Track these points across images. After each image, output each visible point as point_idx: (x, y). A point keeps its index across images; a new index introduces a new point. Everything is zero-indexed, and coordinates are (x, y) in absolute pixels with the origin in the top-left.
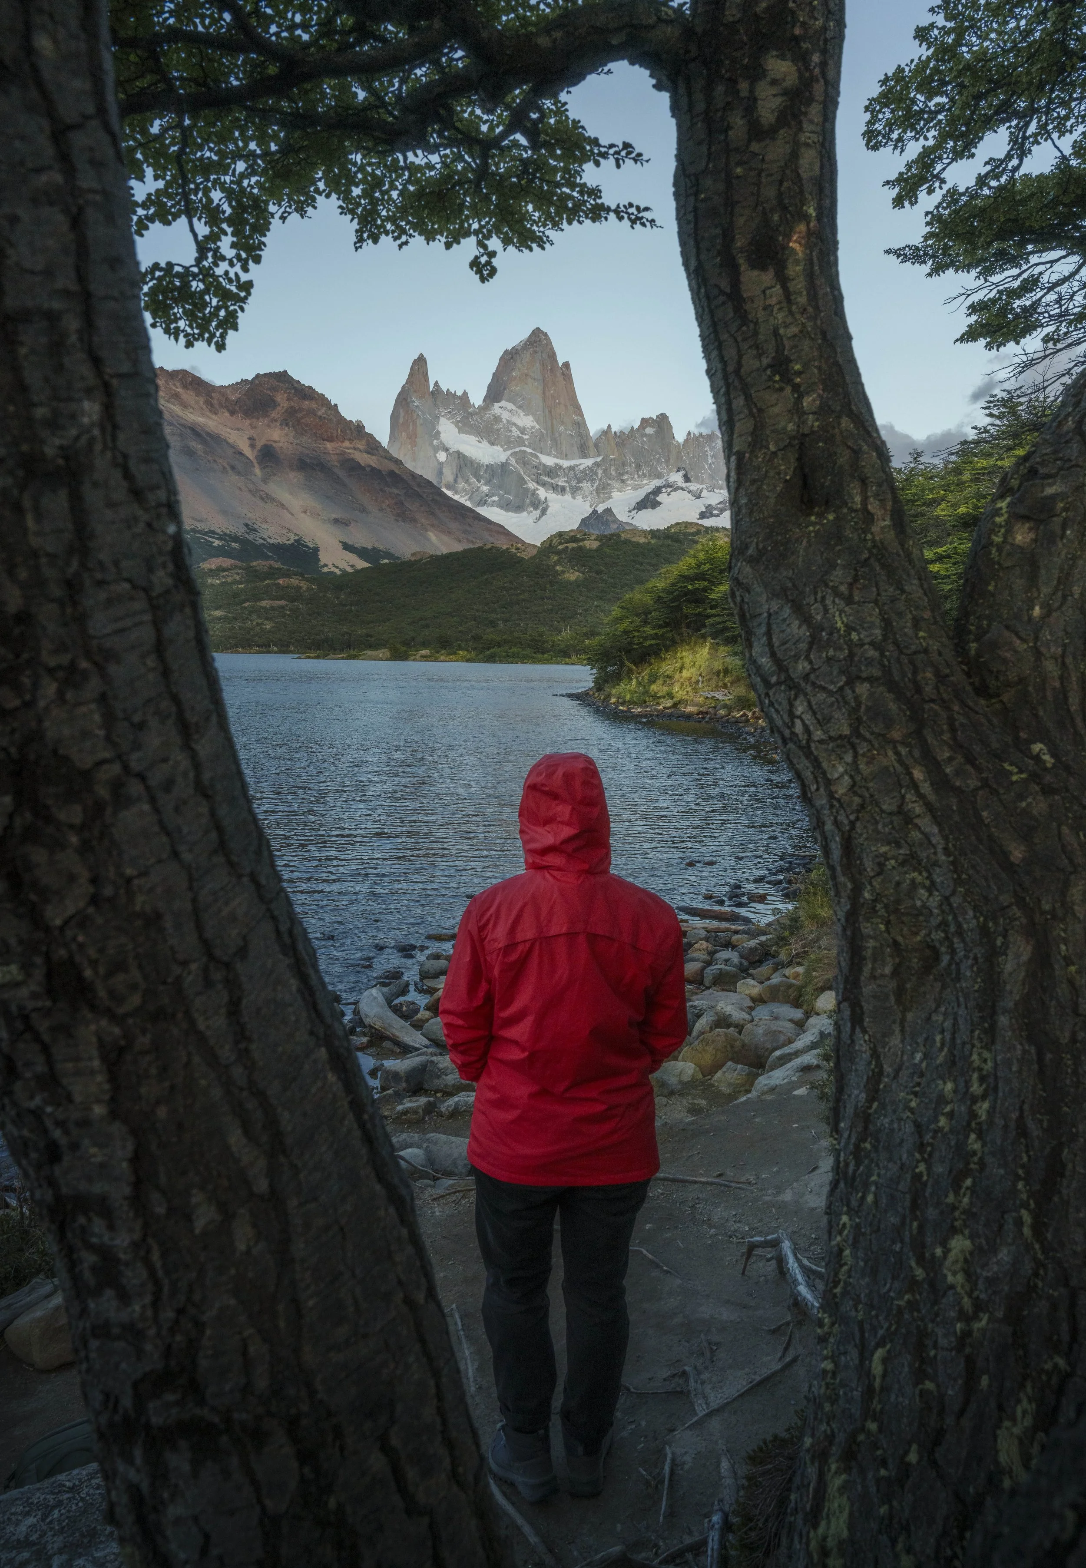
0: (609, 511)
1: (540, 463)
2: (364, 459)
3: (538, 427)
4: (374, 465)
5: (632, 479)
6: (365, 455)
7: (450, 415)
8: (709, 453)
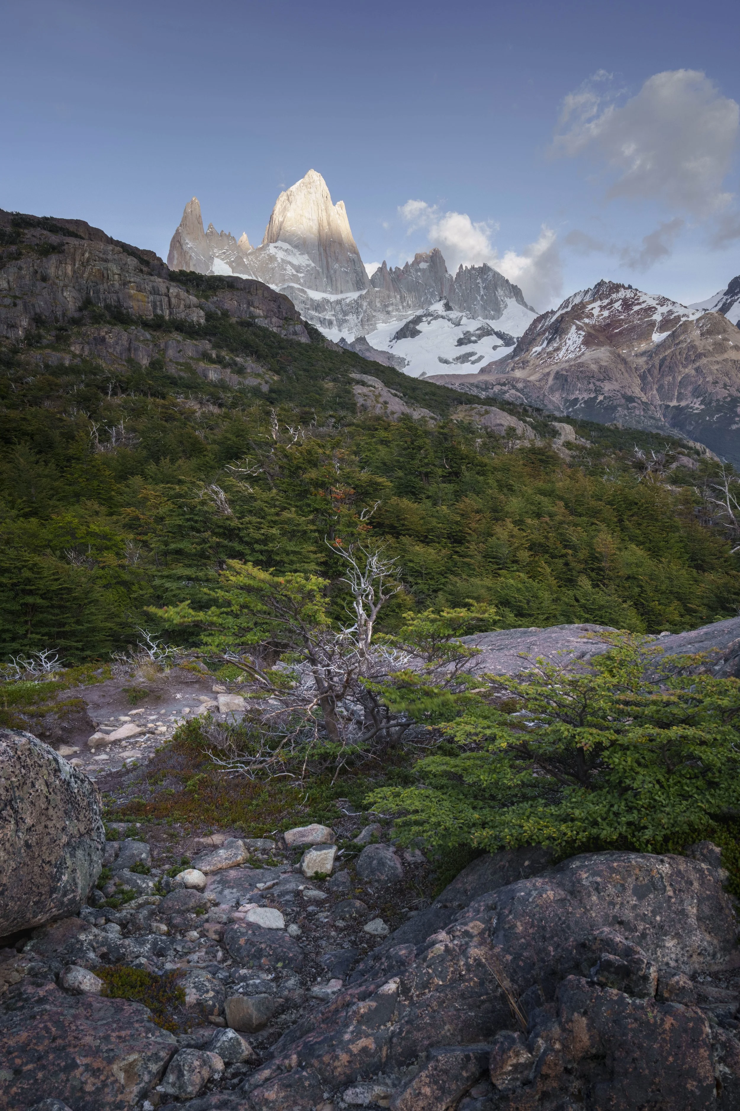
0: (362, 340)
1: (308, 298)
3: (313, 265)
5: (398, 310)
7: (225, 256)
8: (481, 285)
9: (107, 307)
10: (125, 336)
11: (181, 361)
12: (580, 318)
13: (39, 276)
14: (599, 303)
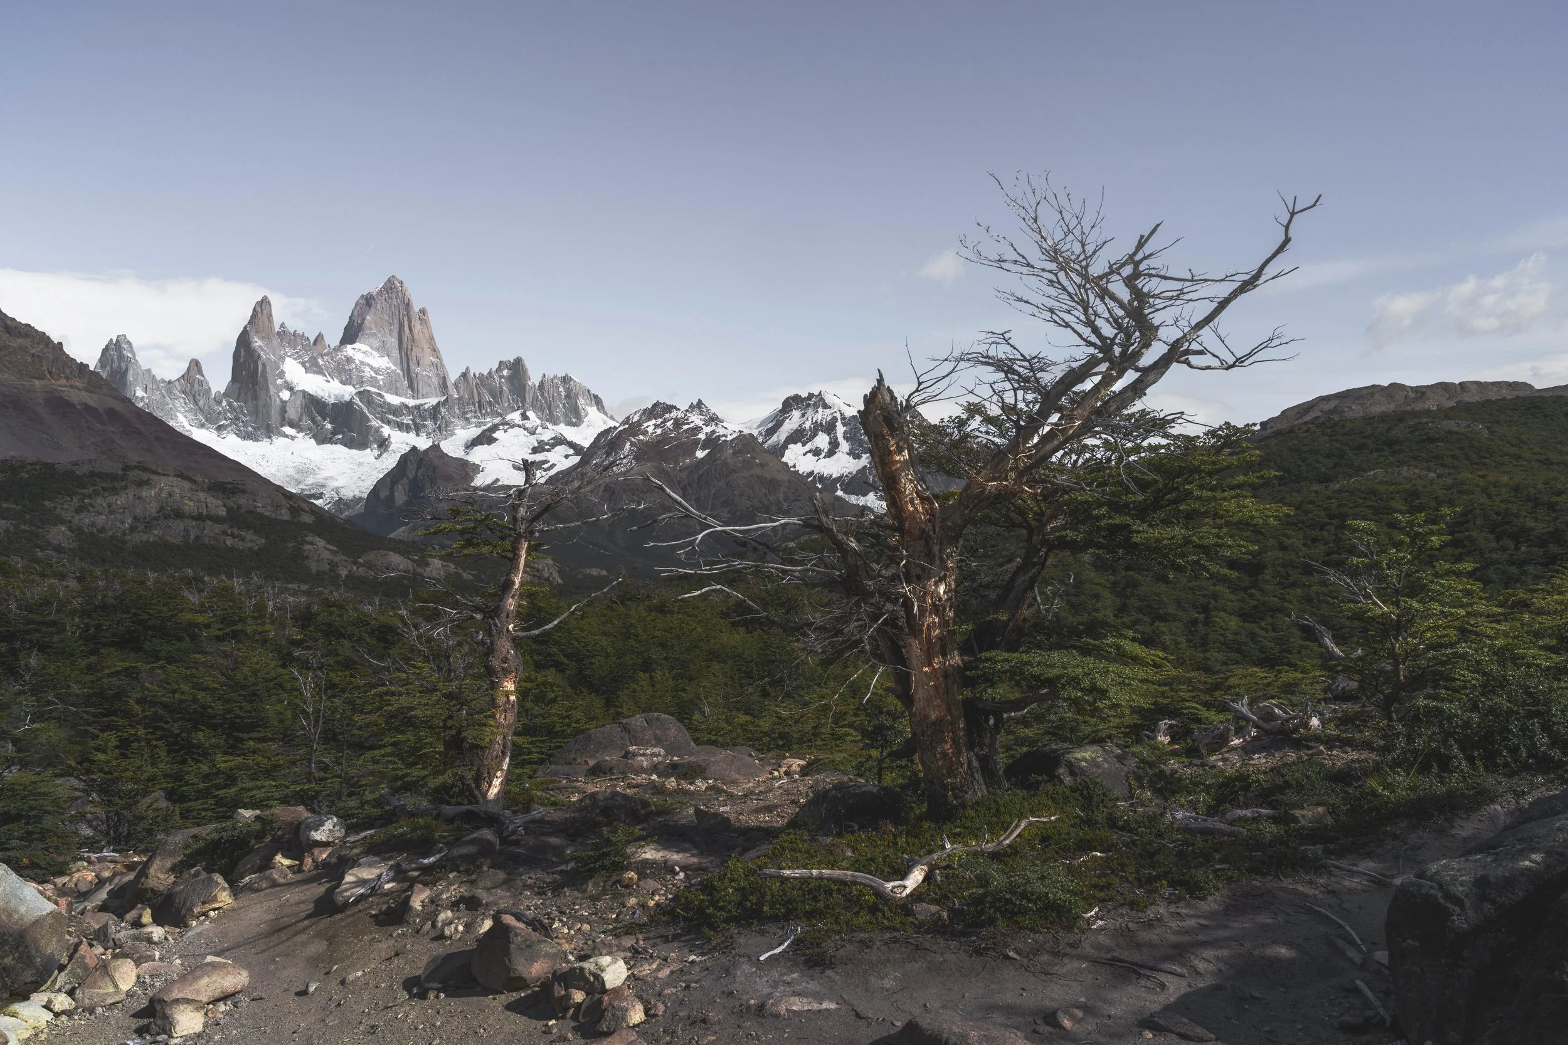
0: (435, 448)
1: (385, 402)
2: (78, 396)
3: (393, 368)
4: (92, 403)
5: (476, 418)
6: (84, 394)
7: (297, 357)
8: (562, 393)
10: (182, 524)
11: (212, 536)
12: (635, 435)
14: (653, 421)
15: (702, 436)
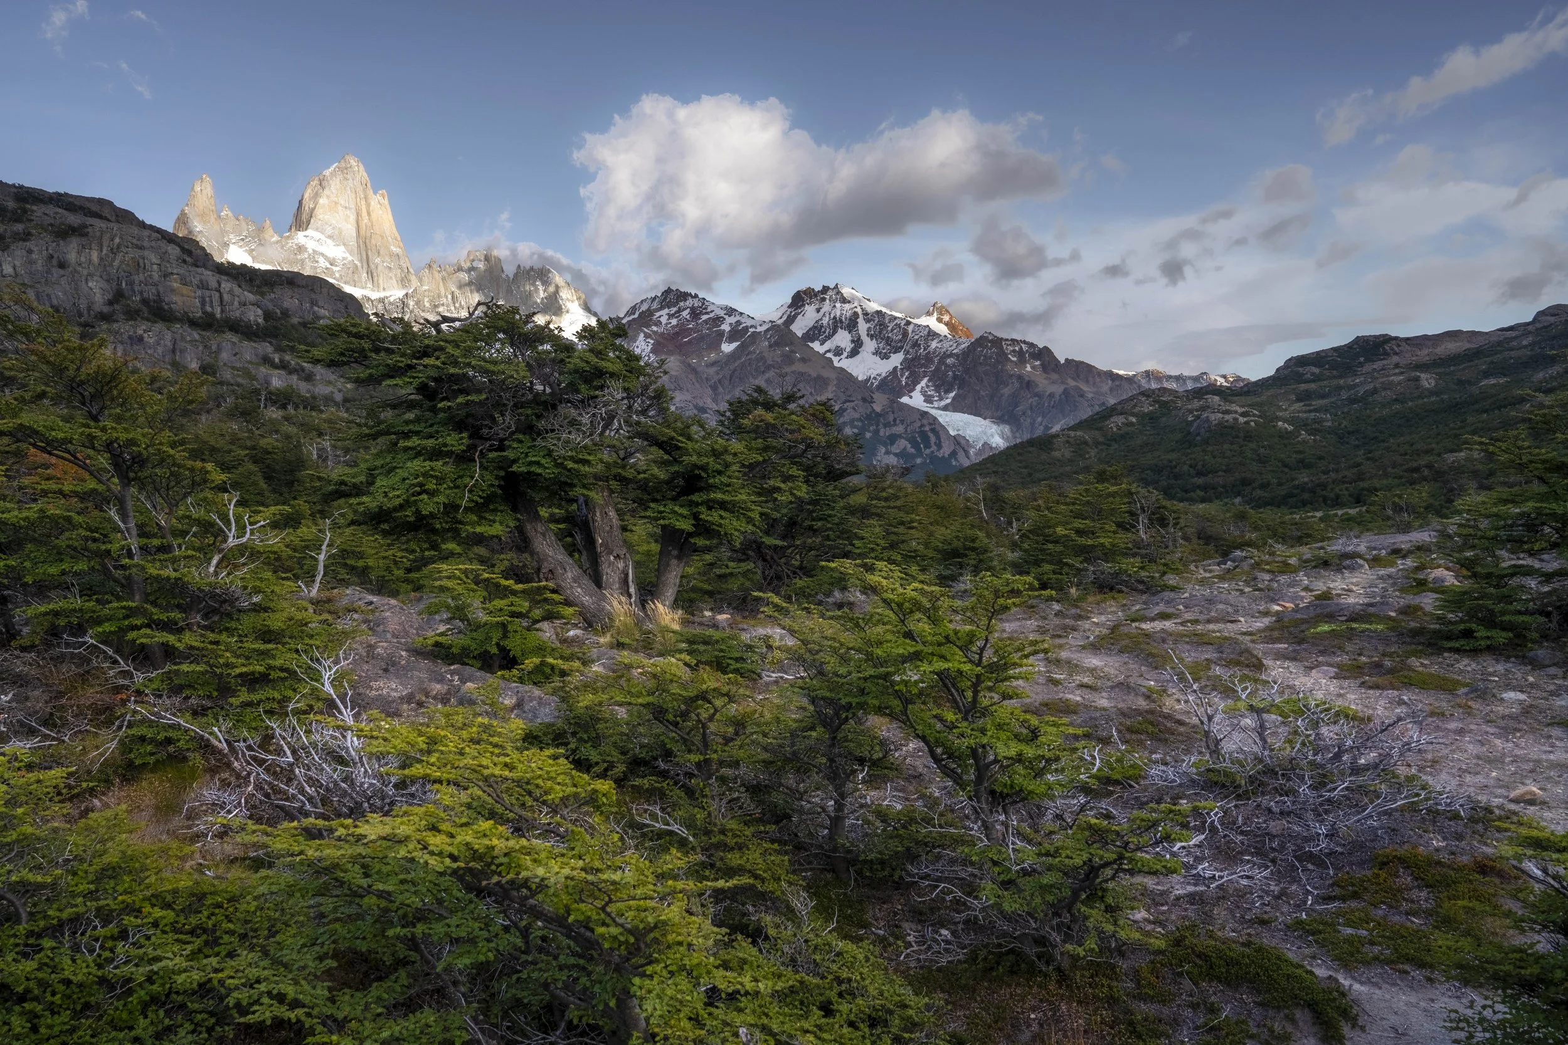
3: (351, 258)
7: (243, 243)
8: (540, 287)
9: (145, 301)
10: (168, 336)
11: (238, 365)
12: (648, 326)
13: (55, 262)
14: (666, 311)
15: (726, 327)
